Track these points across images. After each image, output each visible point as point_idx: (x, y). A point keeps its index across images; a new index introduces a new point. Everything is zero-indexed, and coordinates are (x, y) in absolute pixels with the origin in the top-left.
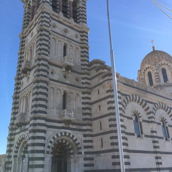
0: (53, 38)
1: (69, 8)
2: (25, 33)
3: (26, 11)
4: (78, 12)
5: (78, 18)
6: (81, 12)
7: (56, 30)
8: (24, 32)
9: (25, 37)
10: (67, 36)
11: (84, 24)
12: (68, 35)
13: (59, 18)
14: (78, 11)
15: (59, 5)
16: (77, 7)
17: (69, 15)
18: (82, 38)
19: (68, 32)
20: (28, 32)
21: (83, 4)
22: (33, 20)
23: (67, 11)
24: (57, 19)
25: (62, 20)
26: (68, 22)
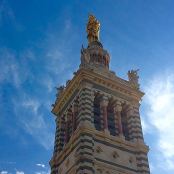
0: (98, 169)
1: (117, 120)
2: (58, 160)
3: (58, 127)
4: (130, 124)
5: (130, 131)
6: (133, 124)
7: (102, 156)
8: (57, 158)
9: (58, 165)
10: (117, 163)
11: (140, 139)
12: (119, 161)
13: (104, 138)
14: (129, 121)
15: (103, 119)
16: (127, 117)
17: (118, 129)
18: (140, 162)
19: (118, 156)
20: (62, 158)
21: (135, 112)
22: (70, 142)
23: (114, 125)
24: (102, 139)
25: (108, 141)
26: (116, 142)
